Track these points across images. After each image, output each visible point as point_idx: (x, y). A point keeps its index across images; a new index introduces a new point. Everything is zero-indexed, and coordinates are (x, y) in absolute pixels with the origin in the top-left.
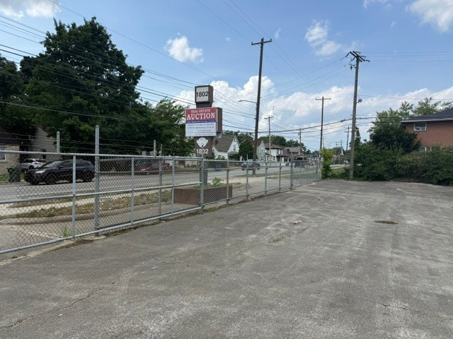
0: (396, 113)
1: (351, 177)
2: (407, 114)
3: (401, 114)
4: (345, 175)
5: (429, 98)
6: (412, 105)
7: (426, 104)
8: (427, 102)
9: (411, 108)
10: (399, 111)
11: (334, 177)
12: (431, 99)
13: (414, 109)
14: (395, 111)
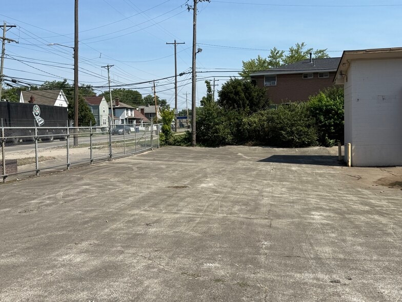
0: (264, 62)
1: (195, 143)
2: (277, 64)
3: (270, 63)
4: (187, 141)
5: (300, 44)
6: (283, 52)
7: (297, 51)
8: (298, 49)
9: (281, 56)
10: (268, 60)
11: (177, 143)
12: (302, 45)
13: (284, 58)
14: (264, 59)
